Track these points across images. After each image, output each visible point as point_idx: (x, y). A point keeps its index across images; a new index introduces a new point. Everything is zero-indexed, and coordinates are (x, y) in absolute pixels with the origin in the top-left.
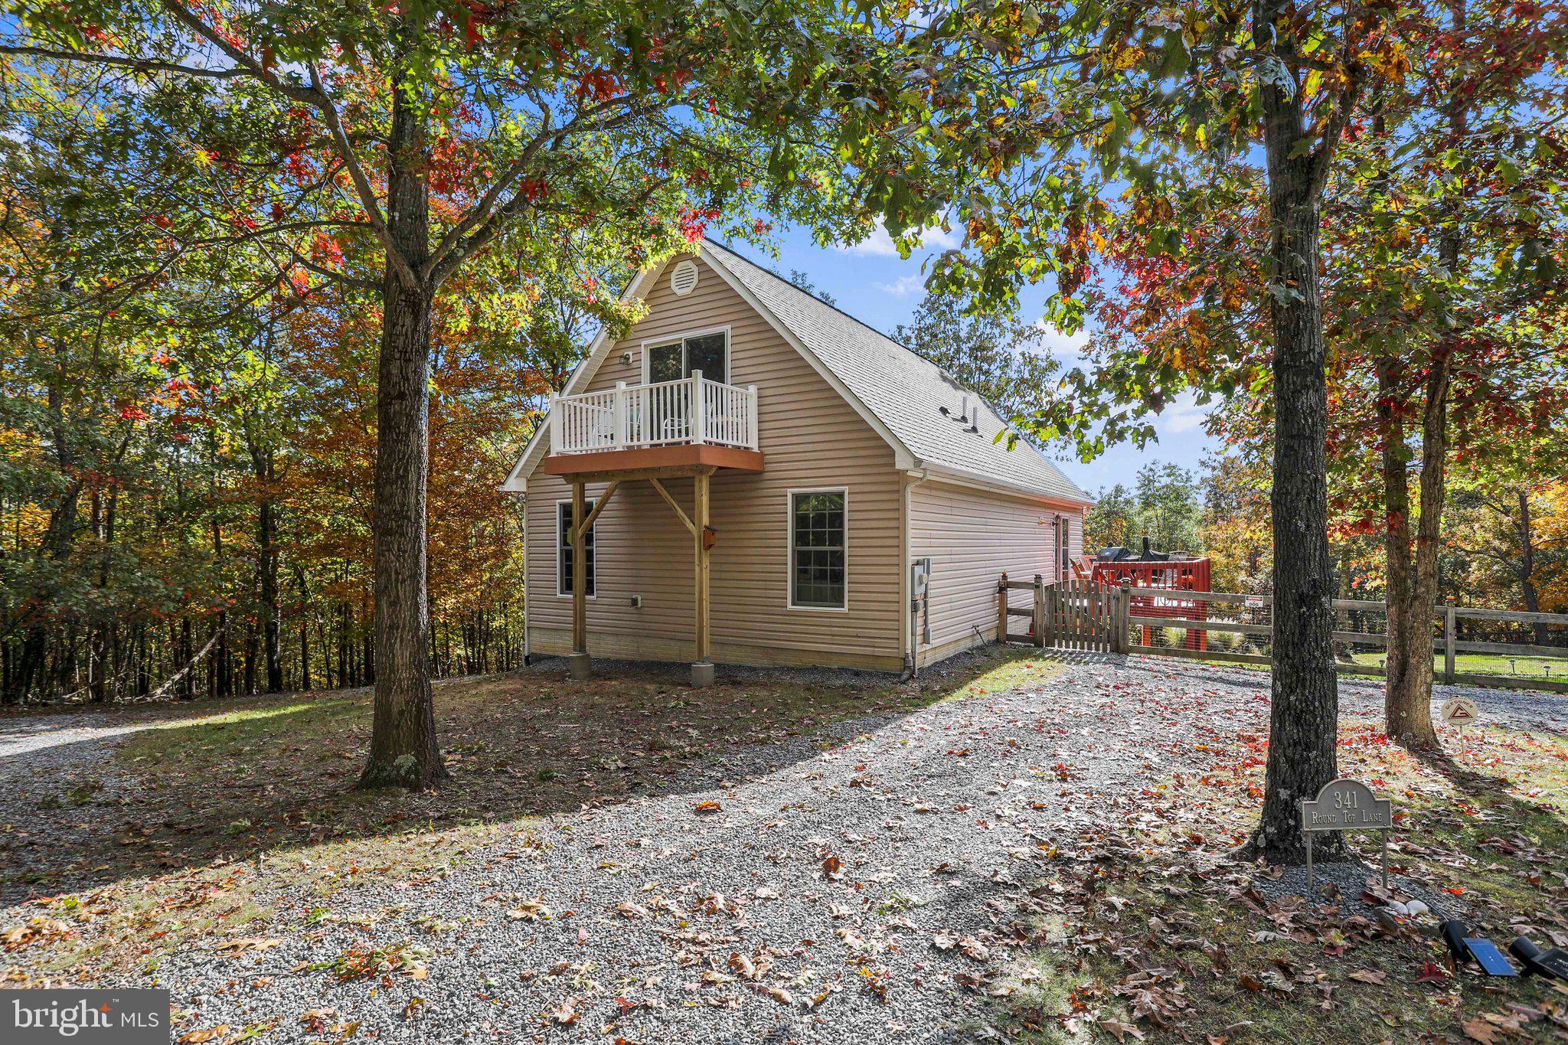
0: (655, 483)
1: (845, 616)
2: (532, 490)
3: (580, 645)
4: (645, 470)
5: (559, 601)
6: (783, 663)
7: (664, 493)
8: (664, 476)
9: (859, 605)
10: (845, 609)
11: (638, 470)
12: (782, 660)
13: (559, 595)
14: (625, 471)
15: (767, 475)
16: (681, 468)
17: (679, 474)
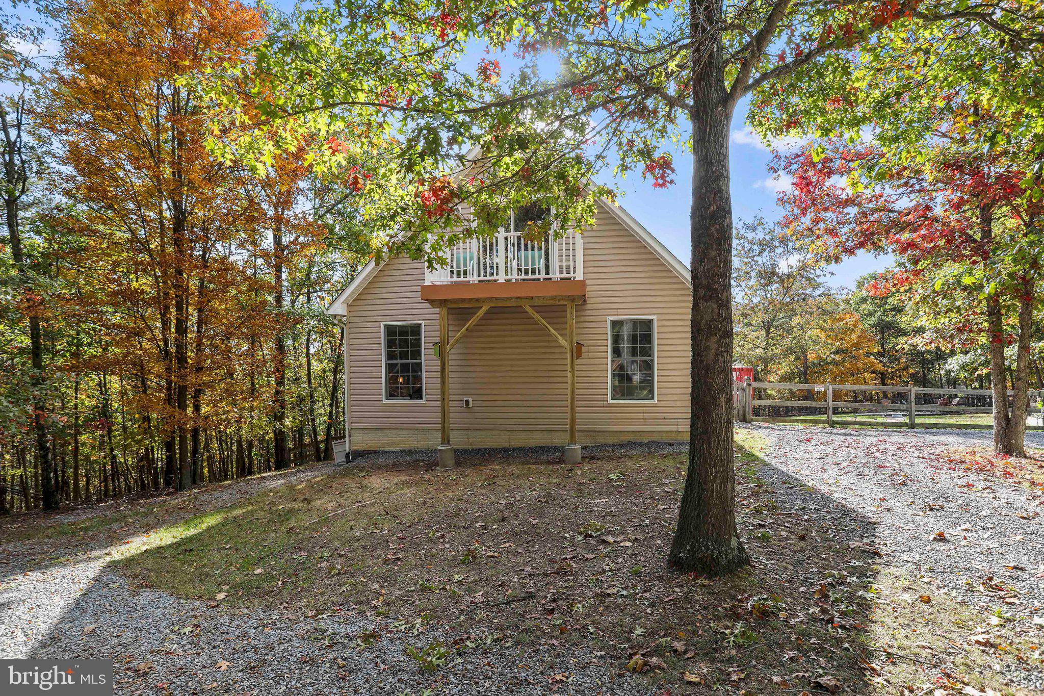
0: (528, 309)
1: (655, 406)
2: (352, 314)
3: (446, 440)
4: (518, 298)
5: (385, 405)
6: (603, 441)
7: (537, 316)
8: (540, 302)
9: (664, 397)
10: (655, 401)
11: (511, 298)
12: (601, 440)
13: (384, 401)
14: (496, 299)
15: (588, 306)
16: (553, 298)
17: (552, 302)
